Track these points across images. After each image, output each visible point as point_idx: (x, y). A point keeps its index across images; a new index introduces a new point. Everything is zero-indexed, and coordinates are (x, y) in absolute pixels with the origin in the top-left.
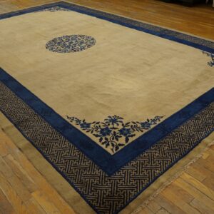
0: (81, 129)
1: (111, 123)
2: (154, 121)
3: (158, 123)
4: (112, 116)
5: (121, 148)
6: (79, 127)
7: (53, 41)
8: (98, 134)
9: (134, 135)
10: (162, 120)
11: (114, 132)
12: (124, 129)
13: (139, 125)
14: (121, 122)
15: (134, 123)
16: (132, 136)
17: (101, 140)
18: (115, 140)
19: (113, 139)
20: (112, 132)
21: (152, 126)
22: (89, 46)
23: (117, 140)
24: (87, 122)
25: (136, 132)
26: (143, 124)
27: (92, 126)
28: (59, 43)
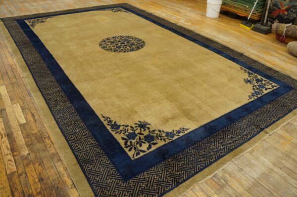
0: (110, 130)
1: (139, 128)
2: (179, 132)
3: (181, 134)
4: (142, 121)
5: (142, 154)
6: (109, 128)
7: (108, 39)
8: (125, 137)
9: (157, 143)
10: (186, 132)
11: (140, 138)
12: (149, 135)
13: (164, 135)
14: (149, 128)
15: (160, 131)
16: (154, 144)
17: (126, 143)
18: (138, 145)
19: (137, 144)
20: (137, 137)
21: (176, 137)
22: (138, 48)
23: (141, 145)
24: (118, 123)
25: (159, 141)
26: (167, 134)
27: (121, 128)
28: (112, 43)
